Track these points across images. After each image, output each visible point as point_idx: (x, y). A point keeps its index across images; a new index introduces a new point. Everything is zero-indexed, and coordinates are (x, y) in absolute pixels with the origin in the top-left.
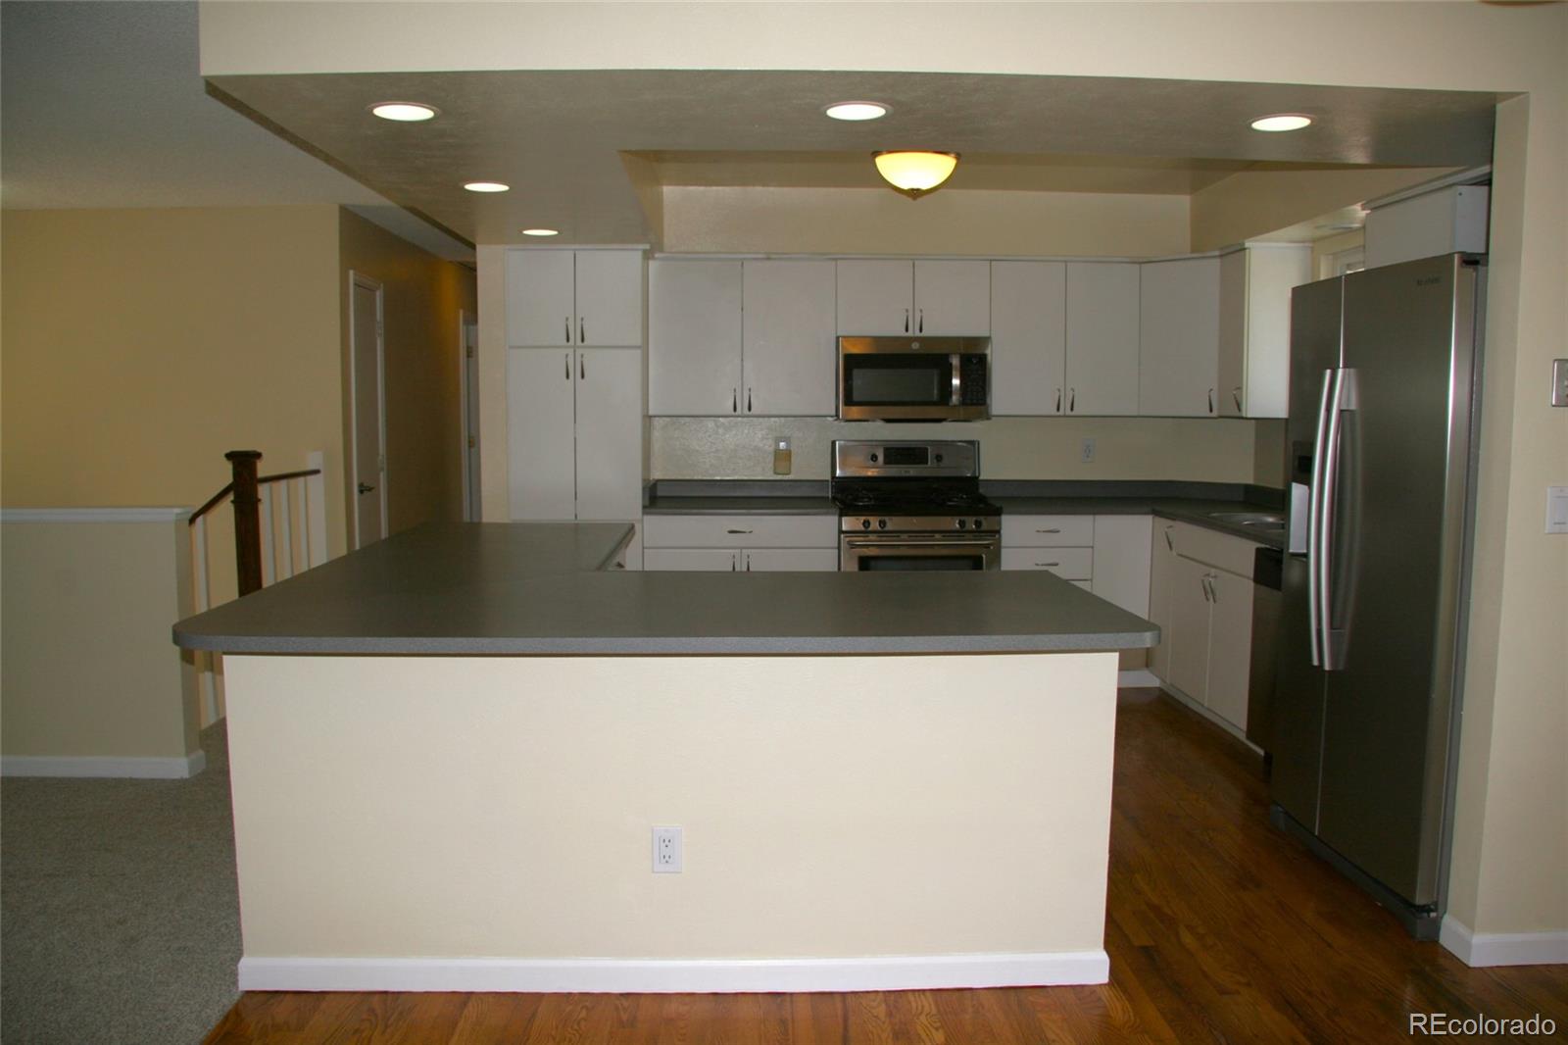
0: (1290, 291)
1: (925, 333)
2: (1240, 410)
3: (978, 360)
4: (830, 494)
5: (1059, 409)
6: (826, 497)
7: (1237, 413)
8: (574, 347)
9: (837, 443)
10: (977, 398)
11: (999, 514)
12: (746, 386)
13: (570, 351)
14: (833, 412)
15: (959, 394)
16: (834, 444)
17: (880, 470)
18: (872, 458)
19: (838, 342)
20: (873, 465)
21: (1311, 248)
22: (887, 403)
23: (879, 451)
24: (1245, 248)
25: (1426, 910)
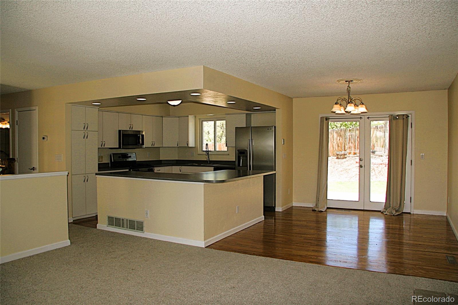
0: (235, 128)
1: (133, 130)
2: (188, 145)
3: (143, 136)
4: (110, 166)
5: (152, 146)
6: (109, 167)
7: (187, 146)
8: (85, 131)
9: (112, 154)
10: (143, 144)
11: (154, 167)
12: (104, 141)
13: (84, 132)
14: (118, 147)
15: (141, 143)
16: (111, 154)
17: (121, 160)
18: (119, 157)
19: (120, 131)
20: (119, 159)
21: (195, 117)
22: (129, 145)
23: (120, 155)
24: (188, 116)
25: (274, 207)
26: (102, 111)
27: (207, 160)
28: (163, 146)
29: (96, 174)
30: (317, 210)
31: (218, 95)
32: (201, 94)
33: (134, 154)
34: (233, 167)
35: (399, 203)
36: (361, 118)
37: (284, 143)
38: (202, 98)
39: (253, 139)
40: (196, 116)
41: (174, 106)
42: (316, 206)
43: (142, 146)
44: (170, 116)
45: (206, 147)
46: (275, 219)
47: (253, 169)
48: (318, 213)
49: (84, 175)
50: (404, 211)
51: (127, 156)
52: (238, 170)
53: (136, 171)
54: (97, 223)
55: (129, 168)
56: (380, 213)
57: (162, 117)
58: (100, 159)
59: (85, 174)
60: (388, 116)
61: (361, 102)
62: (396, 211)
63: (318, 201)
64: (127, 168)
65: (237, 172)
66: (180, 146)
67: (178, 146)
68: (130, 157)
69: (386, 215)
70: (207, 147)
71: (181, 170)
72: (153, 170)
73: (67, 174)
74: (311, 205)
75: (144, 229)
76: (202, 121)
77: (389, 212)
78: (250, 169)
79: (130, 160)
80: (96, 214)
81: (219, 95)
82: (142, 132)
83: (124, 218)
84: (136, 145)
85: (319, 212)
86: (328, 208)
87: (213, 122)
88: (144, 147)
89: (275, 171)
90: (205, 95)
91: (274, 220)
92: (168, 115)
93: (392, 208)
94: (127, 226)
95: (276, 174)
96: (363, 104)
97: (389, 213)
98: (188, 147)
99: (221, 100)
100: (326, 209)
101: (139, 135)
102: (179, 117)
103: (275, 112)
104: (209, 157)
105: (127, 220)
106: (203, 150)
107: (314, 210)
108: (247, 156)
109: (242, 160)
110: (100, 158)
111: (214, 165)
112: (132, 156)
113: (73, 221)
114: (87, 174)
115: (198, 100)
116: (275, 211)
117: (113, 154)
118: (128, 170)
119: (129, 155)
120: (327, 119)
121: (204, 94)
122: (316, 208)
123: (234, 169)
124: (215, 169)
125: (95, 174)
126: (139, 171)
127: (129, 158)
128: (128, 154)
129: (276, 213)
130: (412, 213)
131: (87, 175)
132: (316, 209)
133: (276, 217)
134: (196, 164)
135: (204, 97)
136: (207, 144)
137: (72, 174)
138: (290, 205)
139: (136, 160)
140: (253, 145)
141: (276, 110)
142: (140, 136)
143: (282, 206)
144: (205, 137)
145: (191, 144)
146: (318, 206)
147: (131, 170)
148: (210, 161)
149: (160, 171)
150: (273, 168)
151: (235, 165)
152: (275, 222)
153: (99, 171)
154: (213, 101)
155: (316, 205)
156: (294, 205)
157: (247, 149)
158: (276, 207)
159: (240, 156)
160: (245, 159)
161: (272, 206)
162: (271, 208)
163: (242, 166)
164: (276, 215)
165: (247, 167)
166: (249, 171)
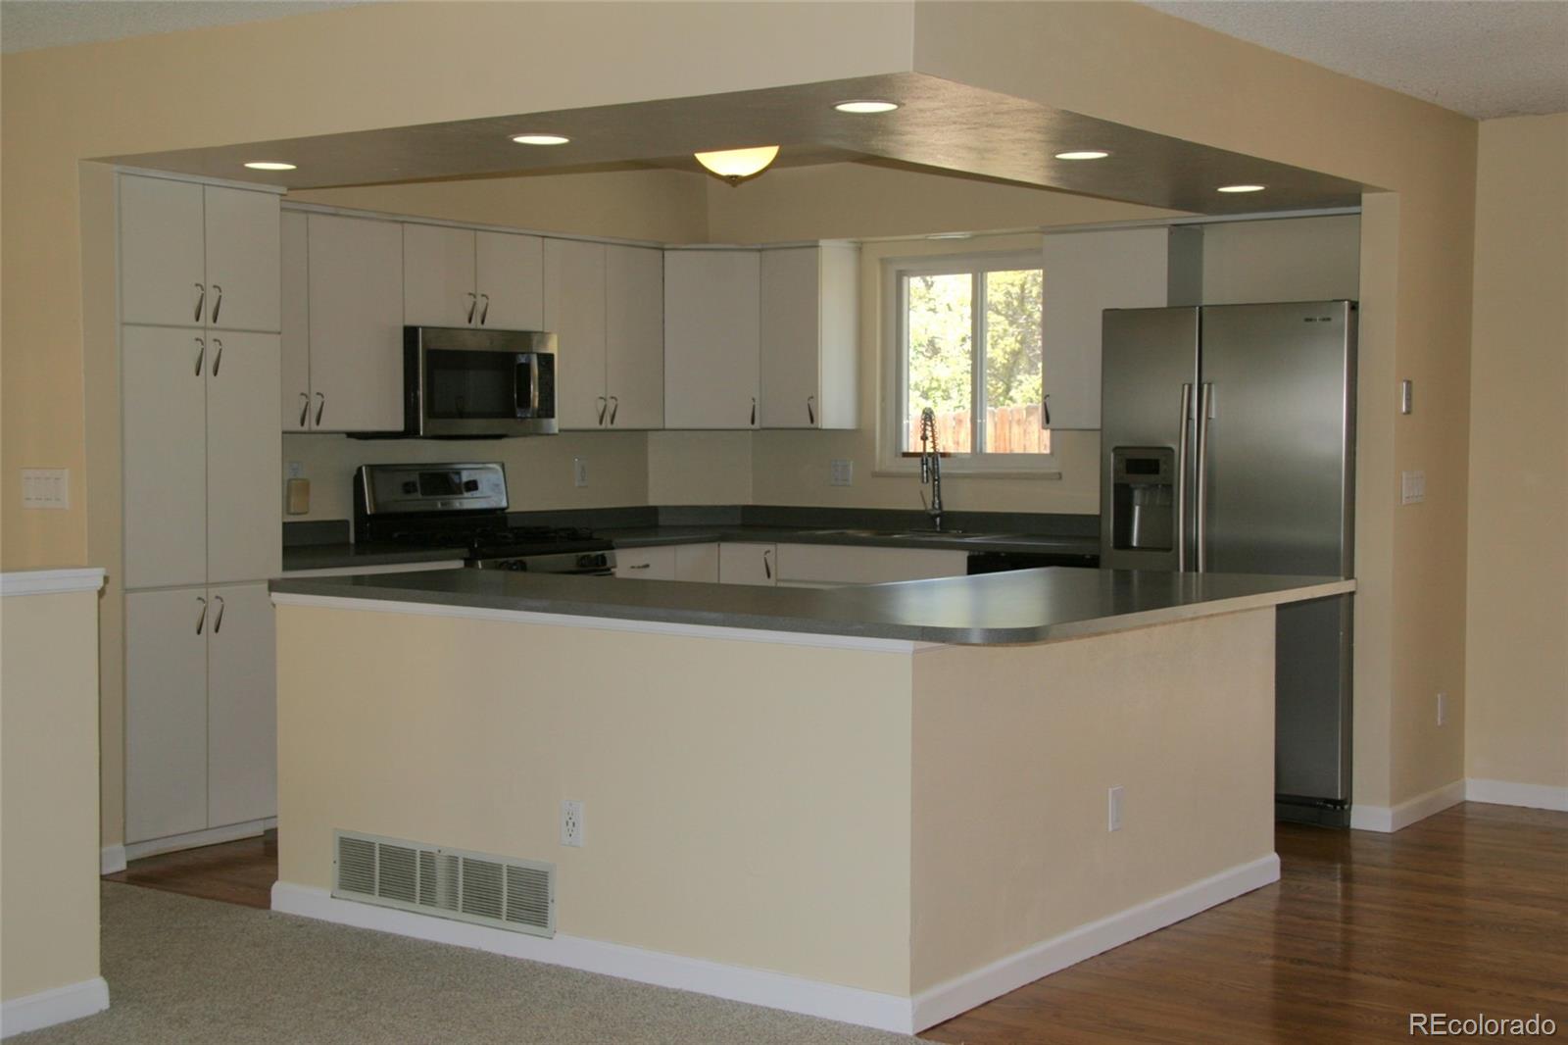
0: (1100, 314)
1: (488, 325)
2: (812, 420)
3: (547, 361)
4: (352, 539)
5: (601, 422)
6: (348, 543)
7: (807, 424)
8: (205, 328)
9: (364, 468)
10: (547, 410)
11: (613, 548)
12: (314, 390)
13: (200, 334)
14: (400, 427)
15: (536, 404)
16: (360, 469)
17: (418, 503)
18: (408, 488)
19: (410, 334)
20: (409, 497)
21: (859, 249)
22: (462, 415)
23: (415, 477)
24: (817, 246)
25: (1342, 803)
26: (306, 212)
27: (930, 507)
28: (667, 426)
29: (274, 586)
31: (1005, 107)
32: (899, 104)
33: (498, 467)
34: (1086, 549)
37: (1409, 406)
38: (908, 128)
39: (1210, 384)
40: (862, 243)
41: (734, 180)
43: (545, 421)
44: (706, 242)
45: (925, 430)
46: (1347, 878)
47: (1208, 568)
49: (201, 592)
51: (456, 479)
52: (1117, 571)
53: (510, 567)
54: (275, 878)
55: (465, 552)
57: (663, 250)
58: (293, 500)
59: (207, 585)
64: (456, 551)
65: (1111, 579)
66: (765, 425)
67: (757, 425)
68: (472, 486)
70: (929, 434)
71: (770, 564)
72: (609, 564)
73: (100, 583)
75: (555, 912)
76: (901, 275)
78: (1191, 564)
79: (469, 502)
80: (269, 825)
81: (1007, 113)
82: (543, 336)
83: (435, 850)
84: (510, 414)
87: (966, 279)
88: (556, 431)
89: (1350, 576)
90: (921, 110)
91: (1339, 885)
92: (698, 238)
94: (453, 894)
95: (1356, 597)
98: (817, 429)
99: (1019, 140)
101: (522, 359)
102: (759, 250)
103: (1360, 213)
104: (937, 493)
105: (453, 860)
106: (905, 450)
108: (1169, 488)
109: (1142, 509)
110: (295, 489)
111: (967, 540)
112: (480, 486)
113: (129, 863)
114: (217, 584)
115: (879, 145)
116: (1345, 830)
117: (367, 466)
118: (458, 564)
119: (465, 477)
121: (920, 104)
123: (1093, 562)
124: (979, 564)
125: (266, 585)
126: (523, 567)
127: (466, 495)
128: (458, 473)
129: (1353, 835)
131: (213, 592)
133: (1355, 867)
134: (864, 534)
135: (917, 125)
136: (928, 416)
137: (128, 585)
138: (1443, 796)
139: (504, 504)
140: (1213, 415)
141: (1365, 197)
142: (527, 367)
143: (1395, 801)
144: (918, 371)
145: (836, 409)
147: (480, 563)
148: (944, 515)
149: (647, 570)
150: (1338, 561)
151: (1098, 539)
152: (1347, 894)
153: (286, 568)
154: (970, 149)
156: (1470, 796)
157: (1175, 447)
158: (1351, 804)
159: (1132, 486)
160: (1158, 502)
161: (1330, 796)
162: (1321, 807)
163: (1140, 548)
164: (1356, 856)
165: (1173, 551)
166: (1184, 576)
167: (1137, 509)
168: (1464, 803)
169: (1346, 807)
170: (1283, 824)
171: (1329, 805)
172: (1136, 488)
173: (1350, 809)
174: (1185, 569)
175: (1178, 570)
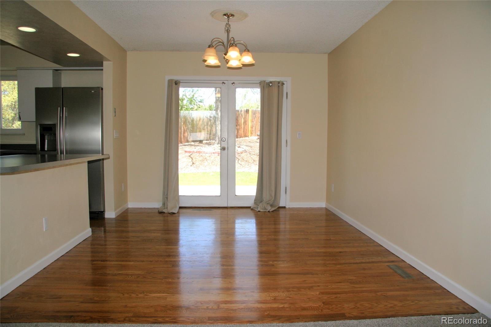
0: (34, 90)
25: (103, 212)
30: (166, 212)
34: (33, 152)
35: (273, 195)
36: (223, 83)
37: (115, 114)
39: (65, 107)
42: (164, 206)
46: (105, 231)
47: (67, 154)
48: (167, 216)
50: (280, 206)
52: (41, 155)
56: (249, 210)
60: (258, 82)
61: (245, 49)
62: (272, 206)
63: (166, 199)
69: (259, 213)
74: (157, 205)
77: (261, 207)
78: (62, 153)
85: (169, 215)
86: (180, 208)
93: (266, 202)
95: (105, 160)
96: (248, 51)
97: (262, 209)
100: (179, 210)
103: (102, 70)
107: (161, 213)
108: (55, 135)
109: (48, 140)
116: (104, 218)
120: (177, 83)
122: (164, 209)
129: (106, 219)
130: (287, 207)
132: (164, 211)
133: (107, 228)
138: (124, 207)
140: (67, 116)
141: (104, 63)
143: (115, 210)
146: (167, 205)
151: (36, 149)
155: (164, 204)
157: (56, 124)
158: (105, 212)
159: (45, 134)
160: (52, 139)
161: (100, 211)
162: (98, 213)
163: (47, 151)
164: (107, 225)
165: (57, 151)
166: (60, 155)
167: (46, 141)
168: (128, 208)
169: (104, 213)
170: (91, 218)
171: (100, 213)
172: (46, 135)
173: (105, 213)
174: (60, 154)
175: (58, 154)
